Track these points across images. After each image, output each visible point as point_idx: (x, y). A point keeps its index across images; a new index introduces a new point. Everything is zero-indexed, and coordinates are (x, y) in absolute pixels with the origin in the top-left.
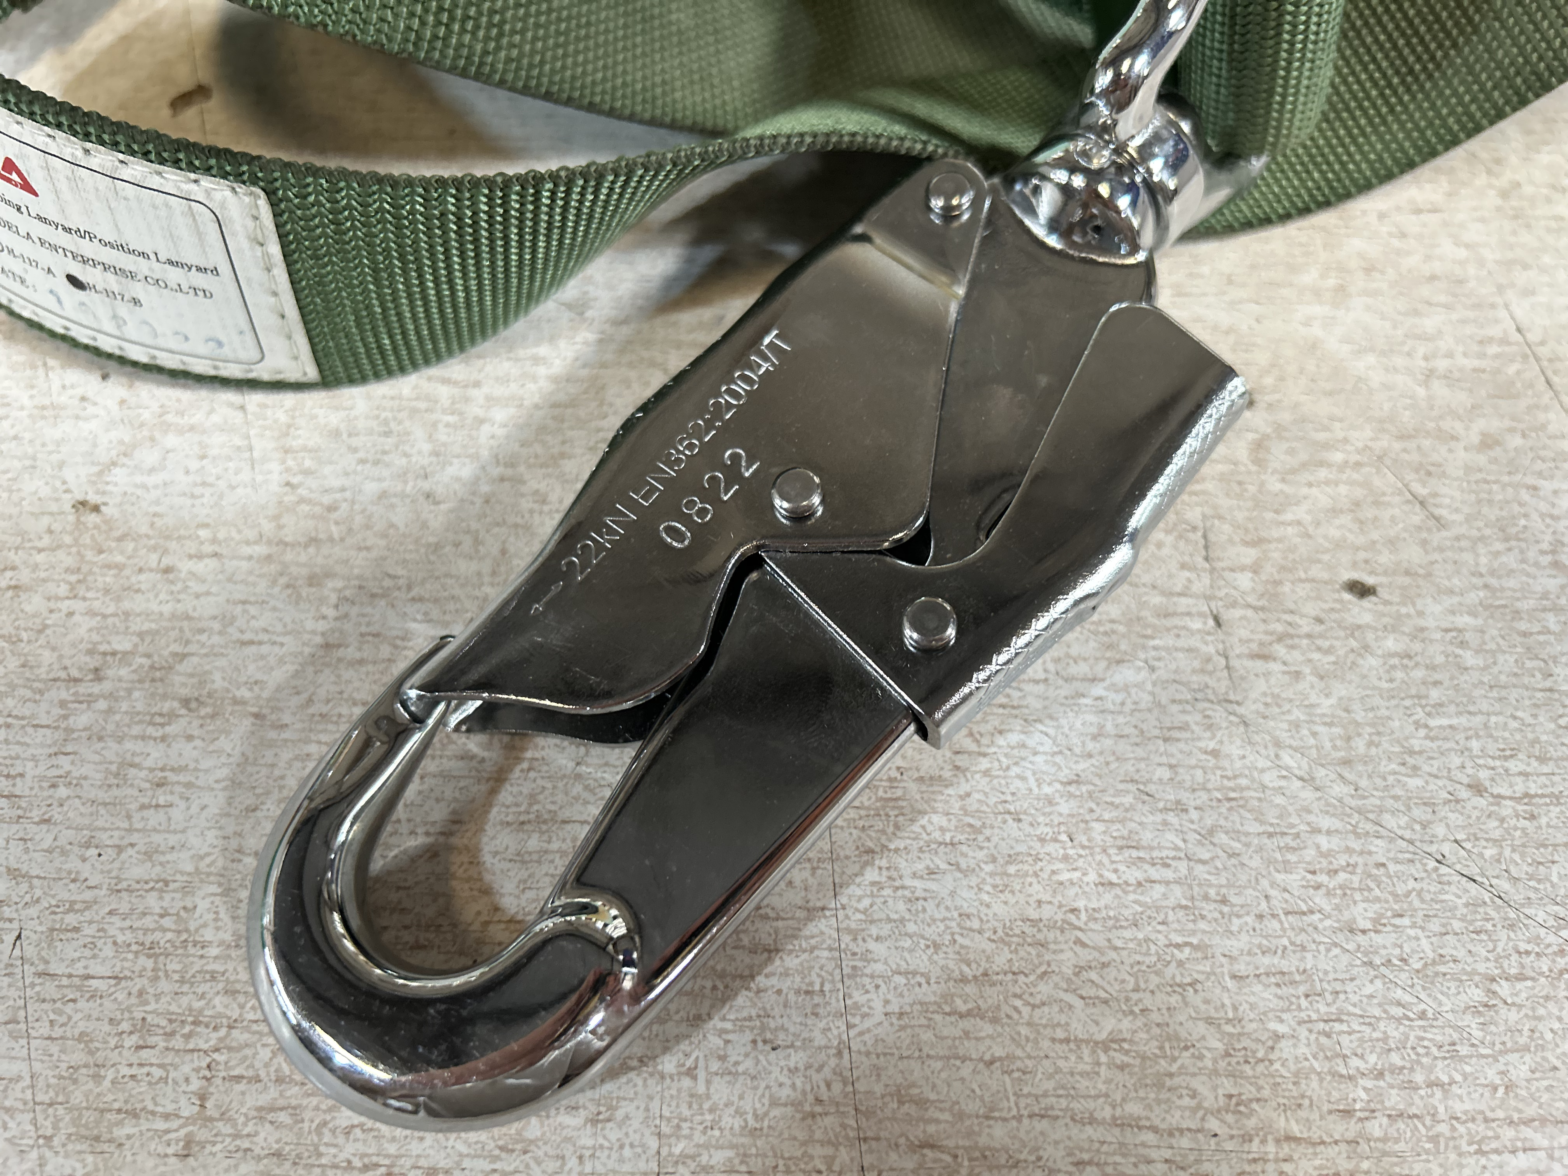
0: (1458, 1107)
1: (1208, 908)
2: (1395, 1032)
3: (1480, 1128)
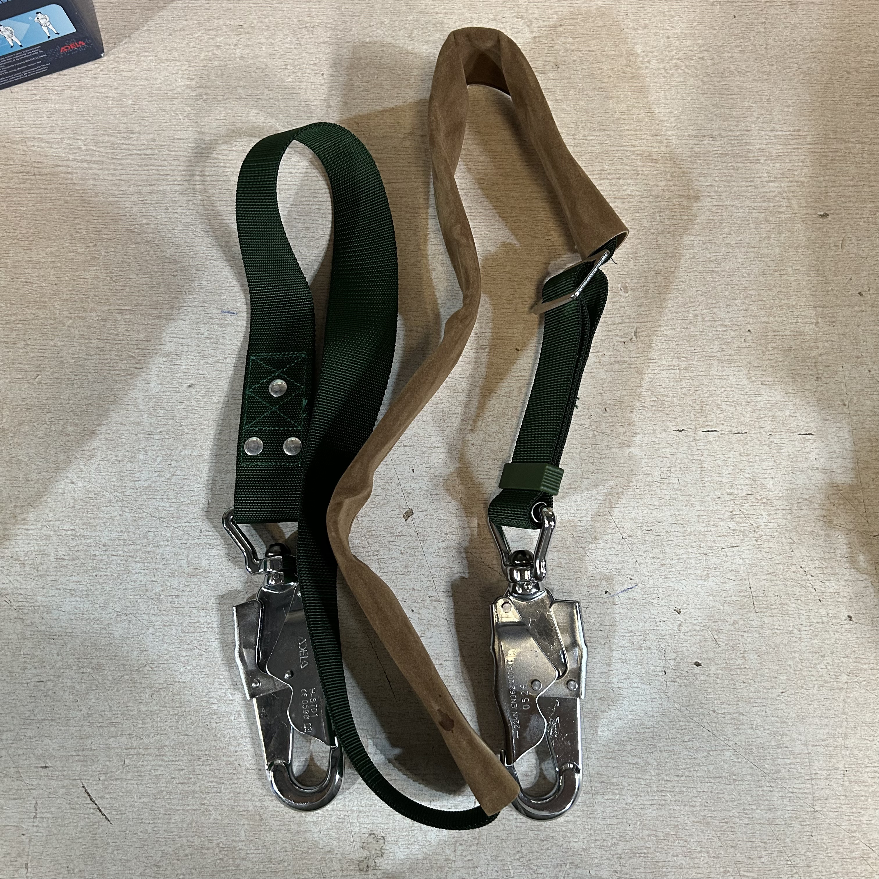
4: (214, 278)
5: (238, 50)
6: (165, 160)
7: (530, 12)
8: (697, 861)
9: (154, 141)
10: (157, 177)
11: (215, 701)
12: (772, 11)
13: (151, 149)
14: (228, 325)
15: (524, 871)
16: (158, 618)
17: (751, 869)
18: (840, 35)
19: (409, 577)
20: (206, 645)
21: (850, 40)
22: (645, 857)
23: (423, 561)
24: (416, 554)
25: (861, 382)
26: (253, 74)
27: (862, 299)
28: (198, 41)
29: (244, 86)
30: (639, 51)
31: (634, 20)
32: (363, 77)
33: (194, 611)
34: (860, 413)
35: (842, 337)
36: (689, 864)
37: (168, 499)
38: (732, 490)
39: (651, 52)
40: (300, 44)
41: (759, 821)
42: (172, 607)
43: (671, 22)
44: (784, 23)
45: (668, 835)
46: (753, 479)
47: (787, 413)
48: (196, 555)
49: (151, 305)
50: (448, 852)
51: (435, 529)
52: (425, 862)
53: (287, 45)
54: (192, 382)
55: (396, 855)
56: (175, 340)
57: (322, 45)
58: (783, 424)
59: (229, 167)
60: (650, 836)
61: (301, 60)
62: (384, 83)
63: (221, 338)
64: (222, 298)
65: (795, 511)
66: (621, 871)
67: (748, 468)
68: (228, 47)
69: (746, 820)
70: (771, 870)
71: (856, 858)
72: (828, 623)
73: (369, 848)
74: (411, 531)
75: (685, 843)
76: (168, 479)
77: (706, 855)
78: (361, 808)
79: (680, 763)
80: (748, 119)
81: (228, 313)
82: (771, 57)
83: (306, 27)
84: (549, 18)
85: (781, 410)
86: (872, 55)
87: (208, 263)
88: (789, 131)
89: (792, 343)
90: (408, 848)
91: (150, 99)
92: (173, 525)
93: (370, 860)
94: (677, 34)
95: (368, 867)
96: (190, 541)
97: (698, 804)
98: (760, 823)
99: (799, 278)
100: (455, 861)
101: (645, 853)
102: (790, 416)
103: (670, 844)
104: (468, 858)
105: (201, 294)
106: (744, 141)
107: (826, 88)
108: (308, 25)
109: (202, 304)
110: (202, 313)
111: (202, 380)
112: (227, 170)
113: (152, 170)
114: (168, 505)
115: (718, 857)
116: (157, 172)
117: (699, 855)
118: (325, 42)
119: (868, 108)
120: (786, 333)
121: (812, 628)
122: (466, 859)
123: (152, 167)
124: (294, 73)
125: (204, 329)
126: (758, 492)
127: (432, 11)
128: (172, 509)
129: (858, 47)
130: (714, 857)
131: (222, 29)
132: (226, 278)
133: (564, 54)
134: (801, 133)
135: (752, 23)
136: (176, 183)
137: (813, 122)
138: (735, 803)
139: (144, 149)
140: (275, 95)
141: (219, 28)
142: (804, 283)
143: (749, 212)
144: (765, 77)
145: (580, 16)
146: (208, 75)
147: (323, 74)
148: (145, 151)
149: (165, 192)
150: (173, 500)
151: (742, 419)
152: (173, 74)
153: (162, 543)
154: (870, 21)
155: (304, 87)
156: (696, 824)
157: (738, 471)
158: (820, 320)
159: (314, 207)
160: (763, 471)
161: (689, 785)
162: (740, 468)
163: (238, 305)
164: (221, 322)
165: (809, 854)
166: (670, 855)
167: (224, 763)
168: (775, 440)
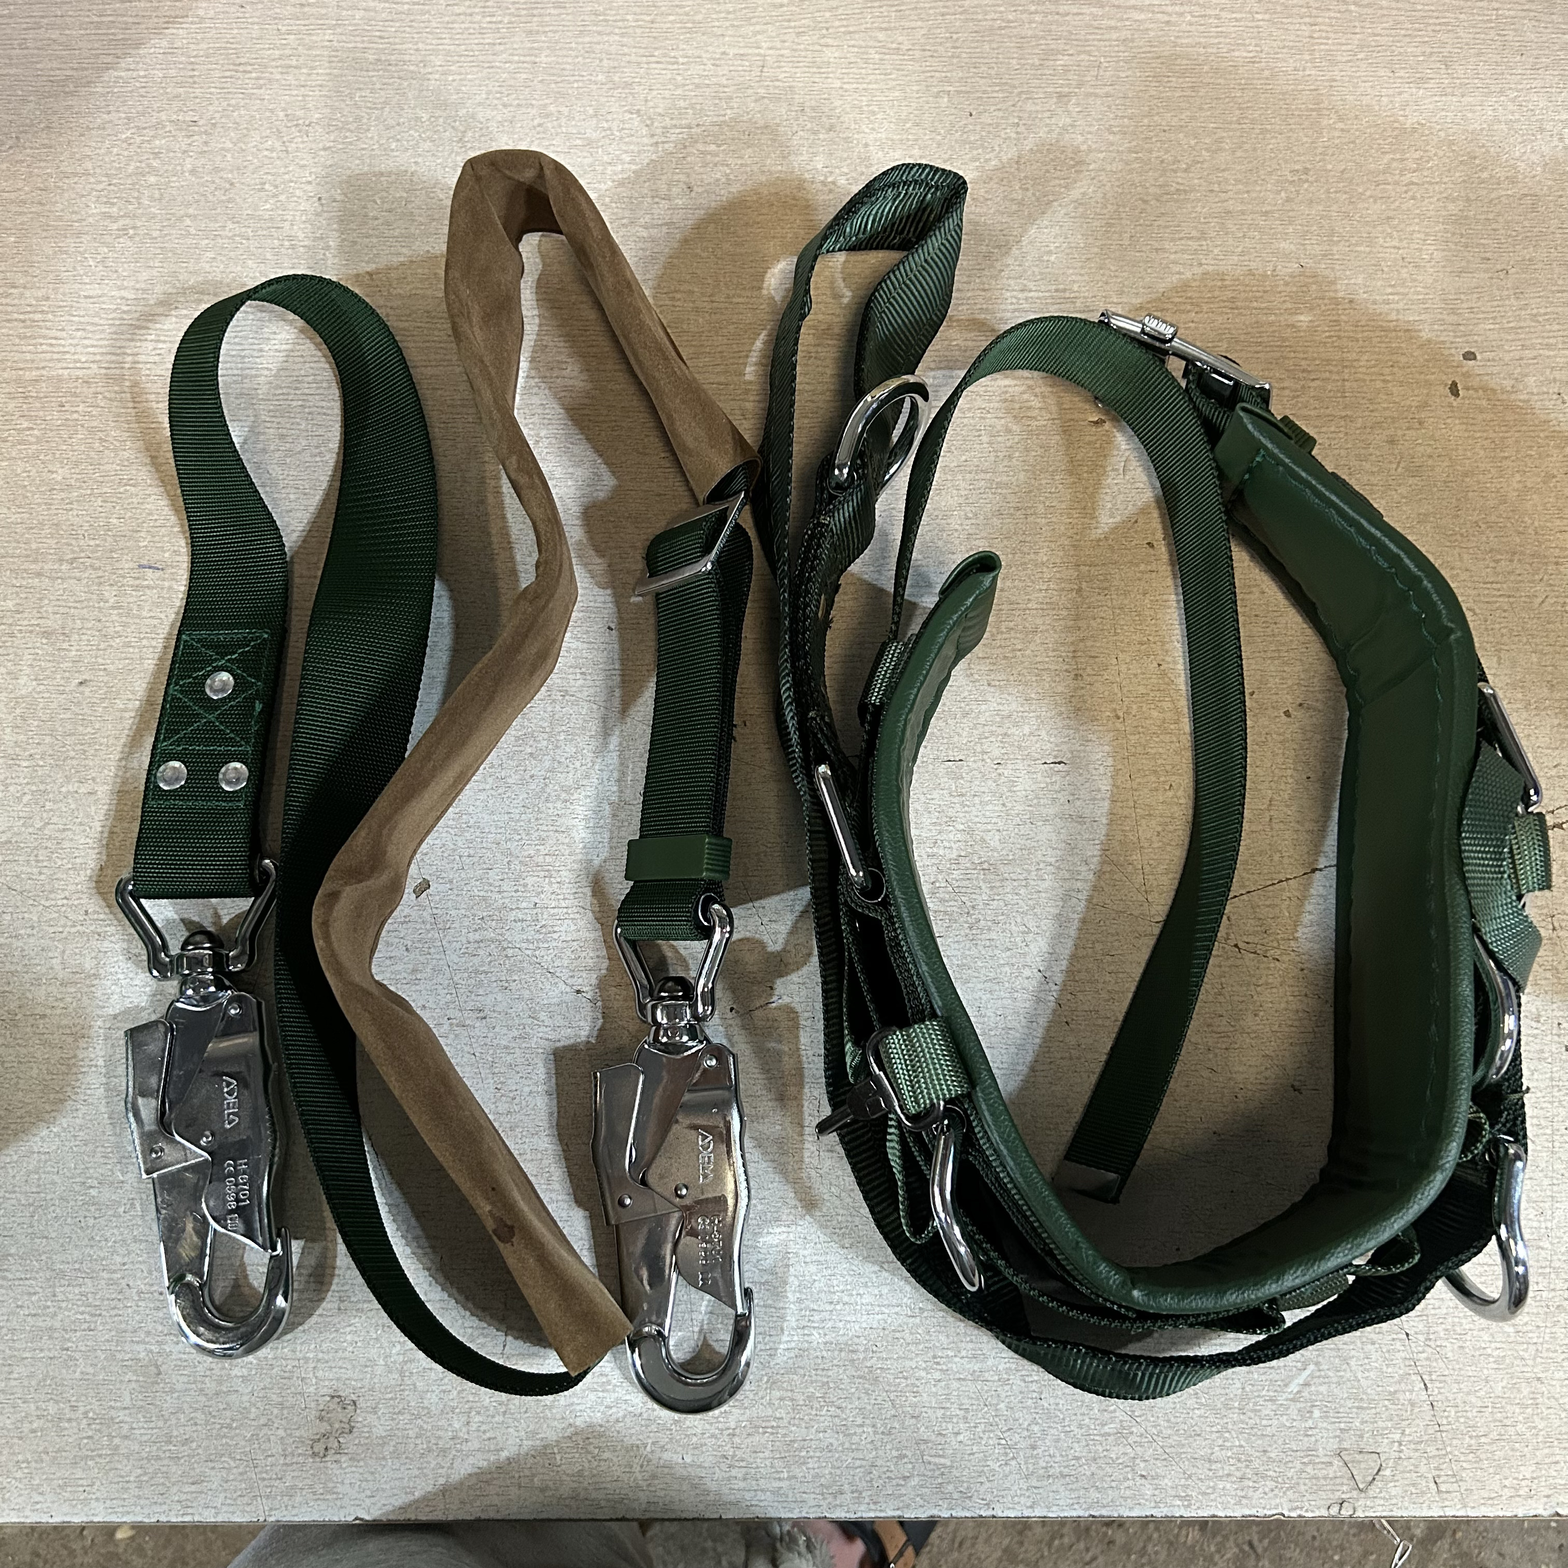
0: (864, 1301)
1: (800, 1241)
2: (850, 1280)
3: (869, 1307)
4: (129, 514)
5: (188, 160)
6: (63, 330)
7: (651, 104)
8: (855, 1439)
9: (48, 299)
10: (48, 356)
11: (95, 1183)
12: (1029, 106)
13: (42, 312)
14: (148, 587)
15: (577, 1455)
16: (11, 1051)
17: (941, 1453)
18: (1134, 143)
19: (418, 987)
20: (85, 1094)
21: (1150, 151)
22: (772, 1434)
23: (441, 962)
24: (432, 950)
25: (1145, 682)
26: (211, 198)
27: (1152, 551)
28: (125, 145)
29: (195, 216)
30: (819, 166)
31: (814, 118)
32: (383, 203)
33: (70, 1040)
34: (1141, 730)
35: (1118, 611)
36: (842, 1444)
37: (37, 861)
38: (935, 850)
39: (837, 167)
40: (287, 151)
41: (957, 1376)
42: (34, 1033)
43: (871, 122)
44: (1047, 125)
45: (810, 1397)
46: (970, 831)
47: (1027, 730)
48: (77, 951)
49: (28, 556)
50: (457, 1425)
51: (463, 911)
52: (419, 1441)
53: (266, 153)
54: (86, 677)
55: (374, 1430)
56: (62, 610)
57: (322, 153)
58: (1019, 747)
59: (164, 342)
60: (781, 1399)
61: (287, 177)
62: (416, 212)
63: (135, 608)
64: (141, 544)
65: (1032, 883)
66: (734, 1456)
67: (961, 815)
68: (171, 154)
69: (938, 1373)
70: (973, 1454)
71: (1109, 1435)
72: (1079, 1058)
73: (329, 1419)
74: (425, 914)
75: (839, 1411)
76: (39, 829)
77: (870, 1430)
78: (320, 1355)
79: (835, 1282)
80: (986, 272)
81: (150, 567)
82: (1026, 177)
83: (297, 125)
84: (680, 114)
85: (1016, 725)
86: (1183, 175)
87: (122, 490)
88: (1049, 291)
89: (1039, 621)
90: (393, 1419)
91: (44, 234)
92: (43, 902)
93: (331, 1439)
94: (880, 139)
95: (326, 1449)
96: (67, 929)
97: (862, 1348)
98: (959, 1379)
99: (1054, 520)
100: (467, 1441)
101: (772, 1427)
102: (1031, 734)
103: (814, 1412)
104: (488, 1435)
105: (109, 539)
106: (979, 306)
107: (1110, 225)
108: (301, 122)
109: (108, 555)
110: (109, 568)
111: (102, 673)
112: (160, 345)
113: (41, 344)
114: (35, 870)
115: (890, 1434)
116: (49, 349)
117: (859, 1430)
118: (325, 149)
119: (1172, 257)
120: (1030, 606)
121: (1052, 1066)
122: (485, 1437)
123: (41, 341)
124: (275, 196)
125: (110, 594)
126: (975, 852)
127: (496, 102)
128: (43, 877)
129: (1162, 162)
130: (883, 1433)
131: (164, 127)
132: (149, 514)
133: (702, 170)
134: (1067, 295)
135: (998, 125)
136: (78, 365)
137: (1086, 278)
138: (921, 1347)
139: (30, 312)
140: (243, 230)
141: (159, 125)
142: (1062, 528)
143: (981, 418)
144: (1015, 207)
145: (729, 112)
146: (138, 198)
147: (320, 199)
148: (31, 316)
149: (60, 379)
150: (45, 864)
151: (956, 739)
152: (83, 196)
153: (22, 932)
154: (1182, 123)
155: (290, 218)
156: (857, 1381)
157: (945, 819)
158: (1084, 585)
159: (294, 403)
160: (985, 820)
161: (848, 1319)
162: (950, 814)
163: (167, 555)
164: (137, 582)
165: (1036, 1428)
166: (813, 1430)
167: (103, 1282)
168: (1006, 773)
